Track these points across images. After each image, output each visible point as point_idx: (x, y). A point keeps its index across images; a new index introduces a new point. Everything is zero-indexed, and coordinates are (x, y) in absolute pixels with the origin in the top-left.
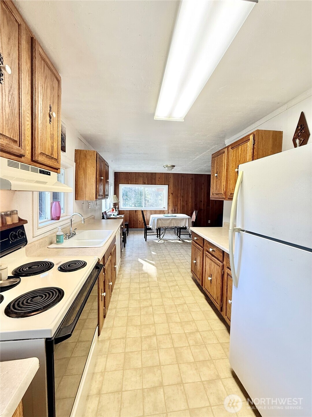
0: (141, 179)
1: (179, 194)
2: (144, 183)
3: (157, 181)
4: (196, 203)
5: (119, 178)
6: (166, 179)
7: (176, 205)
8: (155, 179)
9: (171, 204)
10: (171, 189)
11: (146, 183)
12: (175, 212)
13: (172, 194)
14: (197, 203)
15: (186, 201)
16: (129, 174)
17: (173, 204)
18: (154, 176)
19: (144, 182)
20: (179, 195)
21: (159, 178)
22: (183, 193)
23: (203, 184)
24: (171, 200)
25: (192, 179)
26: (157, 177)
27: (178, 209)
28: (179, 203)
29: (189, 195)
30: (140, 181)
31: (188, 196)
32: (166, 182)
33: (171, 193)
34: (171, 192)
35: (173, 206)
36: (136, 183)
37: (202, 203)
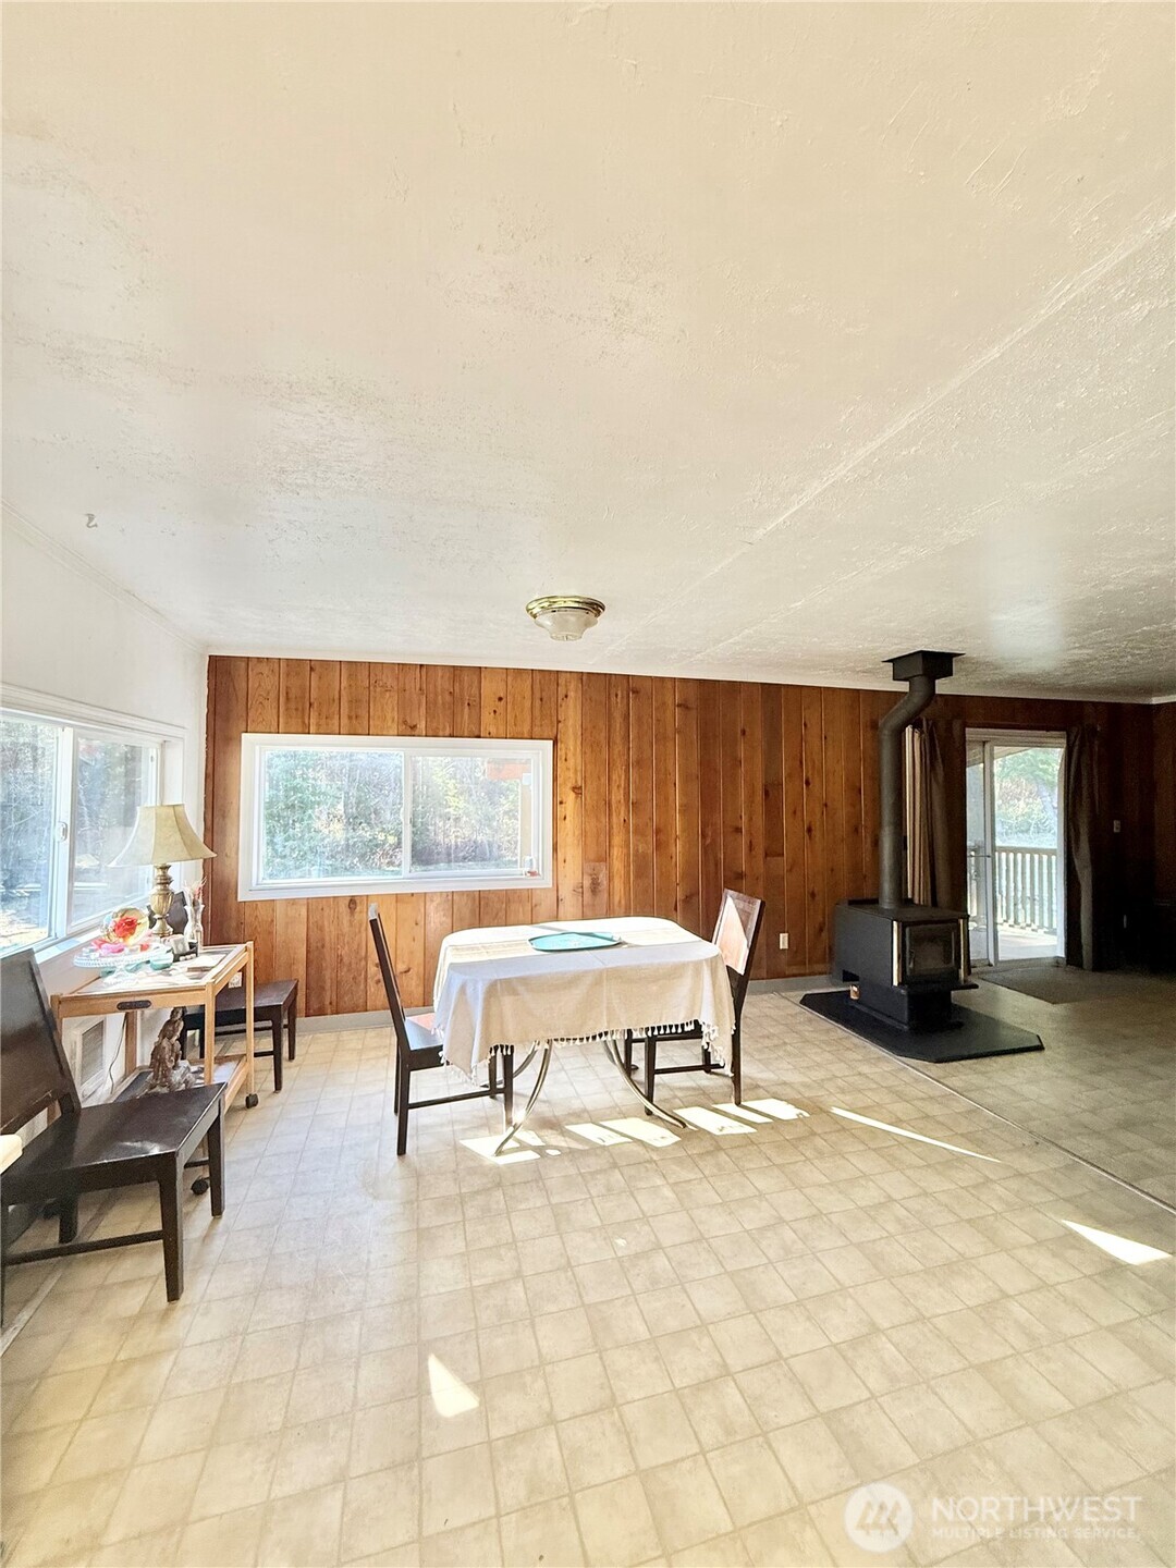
0: (389, 707)
1: (614, 789)
2: (410, 730)
3: (487, 717)
4: (708, 841)
5: (241, 695)
6: (538, 703)
7: (604, 858)
8: (475, 705)
9: (572, 853)
10: (571, 762)
11: (422, 726)
12: (596, 902)
13: (577, 790)
14: (714, 841)
15: (658, 831)
16: (312, 669)
17: (585, 852)
18: (471, 686)
19: (405, 722)
20: (617, 796)
21: (500, 699)
22: (637, 789)
23: (744, 732)
24: (570, 827)
25: (684, 706)
26: (490, 689)
27: (610, 879)
28: (617, 840)
29: (671, 798)
30: (385, 719)
31: (664, 803)
32: (538, 722)
33: (570, 785)
34: (570, 777)
35: (585, 859)
36: (358, 723)
37: (744, 841)
